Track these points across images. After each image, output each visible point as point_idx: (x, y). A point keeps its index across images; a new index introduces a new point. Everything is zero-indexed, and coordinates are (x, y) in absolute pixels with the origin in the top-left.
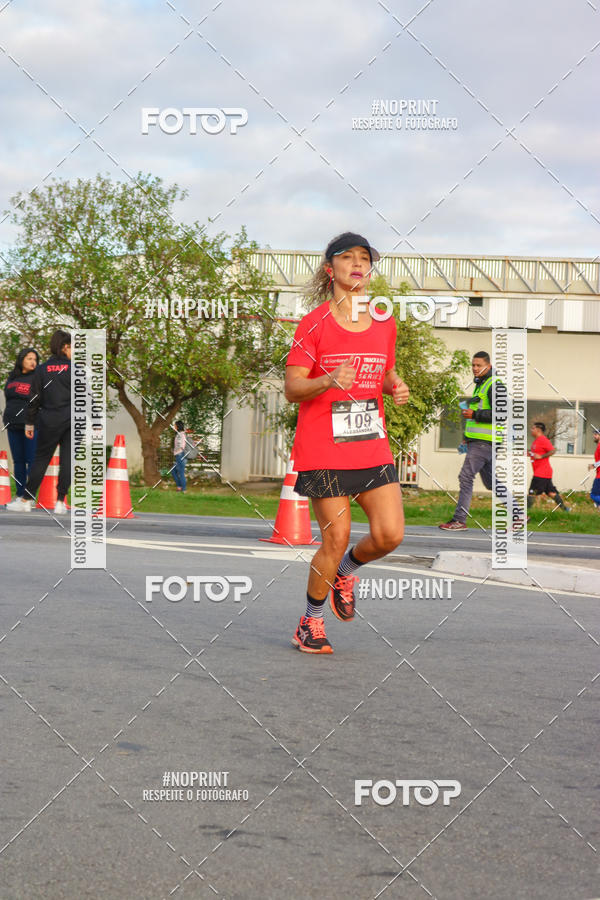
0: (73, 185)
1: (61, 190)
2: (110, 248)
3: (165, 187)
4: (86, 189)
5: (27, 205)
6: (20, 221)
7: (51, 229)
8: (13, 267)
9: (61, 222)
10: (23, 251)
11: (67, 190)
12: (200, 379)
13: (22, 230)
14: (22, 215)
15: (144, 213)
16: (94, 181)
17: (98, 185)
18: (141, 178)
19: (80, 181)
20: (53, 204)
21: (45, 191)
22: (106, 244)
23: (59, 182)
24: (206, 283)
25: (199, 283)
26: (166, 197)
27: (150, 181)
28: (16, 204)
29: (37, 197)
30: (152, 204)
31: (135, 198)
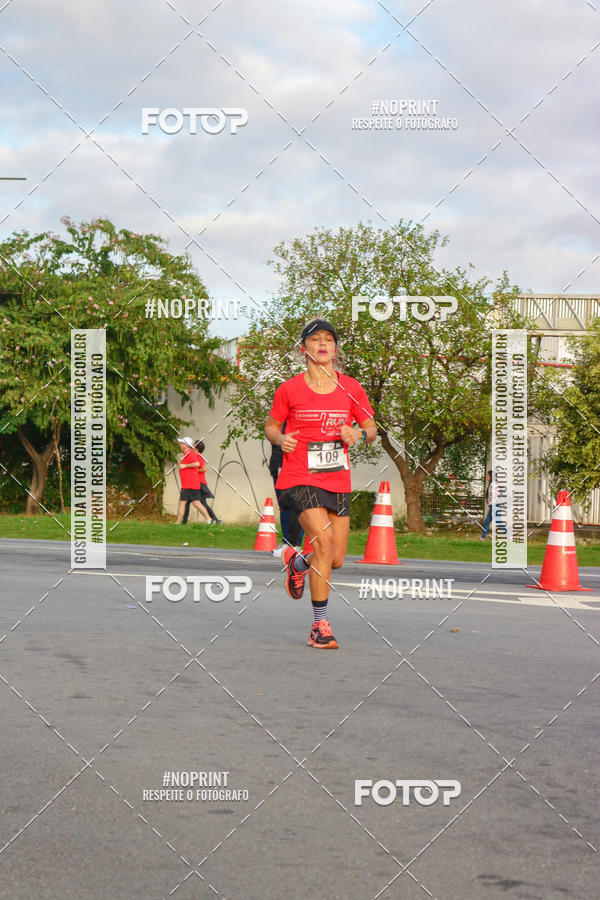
0: (335, 233)
1: (324, 238)
3: (426, 234)
4: (348, 237)
5: (290, 254)
6: (283, 270)
7: (313, 277)
8: (277, 316)
9: (324, 271)
10: (286, 300)
11: (329, 239)
12: (463, 424)
13: (285, 279)
14: (285, 264)
15: (405, 260)
16: (355, 229)
17: (360, 234)
18: (402, 225)
19: (342, 230)
20: (316, 253)
21: (308, 241)
22: (368, 291)
23: (321, 231)
24: (468, 329)
25: (462, 328)
26: (427, 244)
27: (411, 228)
28: (280, 254)
29: (300, 247)
30: (413, 251)
31: (397, 245)
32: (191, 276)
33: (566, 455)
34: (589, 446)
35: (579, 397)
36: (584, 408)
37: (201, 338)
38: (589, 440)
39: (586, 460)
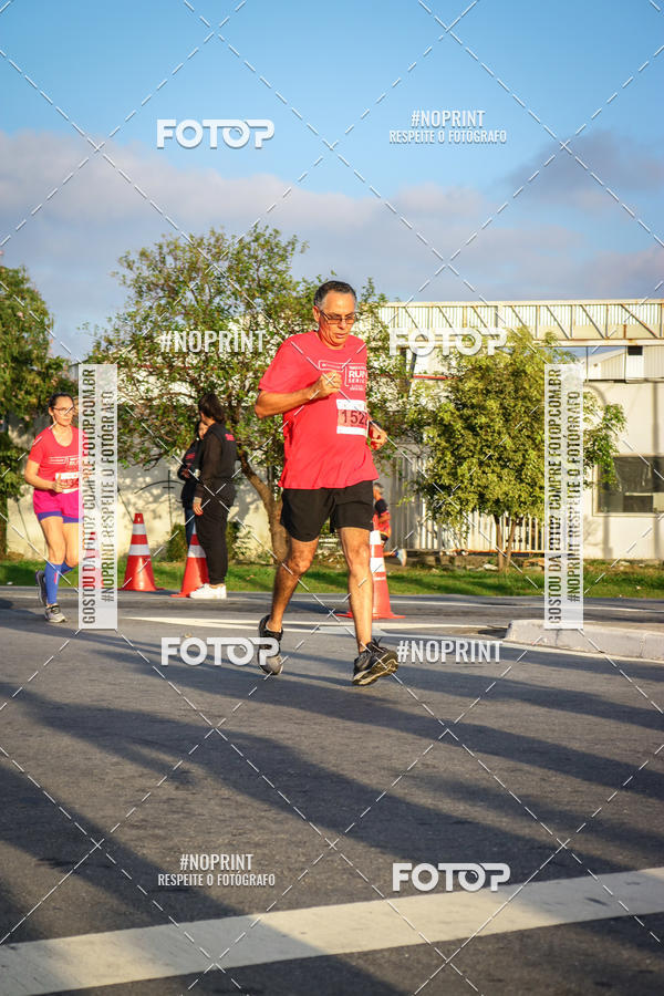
0: (184, 241)
1: (172, 247)
2: (226, 308)
3: (283, 240)
4: (199, 245)
5: (136, 265)
6: (129, 282)
7: (162, 289)
8: (122, 333)
9: (174, 282)
10: (132, 316)
11: (178, 247)
13: (132, 292)
14: (131, 275)
15: (261, 269)
16: (207, 237)
17: (212, 241)
18: (258, 231)
19: (192, 237)
20: (163, 262)
21: (155, 250)
22: (222, 303)
23: (170, 239)
26: (285, 250)
27: (267, 235)
28: (126, 264)
29: (146, 256)
30: (270, 258)
31: (252, 253)
32: (28, 290)
33: (440, 478)
34: (465, 466)
35: (452, 413)
36: (459, 425)
37: (41, 359)
38: (465, 459)
39: (462, 482)
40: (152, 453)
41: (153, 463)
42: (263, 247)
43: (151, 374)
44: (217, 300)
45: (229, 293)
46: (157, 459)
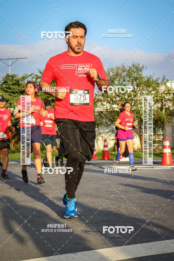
1: (111, 69)
3: (141, 66)
4: (119, 68)
9: (112, 79)
11: (113, 69)
15: (135, 74)
17: (122, 67)
18: (134, 64)
19: (117, 66)
20: (109, 73)
22: (125, 84)
23: (111, 67)
26: (141, 69)
27: (136, 65)
30: (137, 71)
31: (132, 70)
40: (108, 123)
41: (109, 126)
42: (135, 68)
43: (107, 103)
44: (124, 83)
45: (127, 81)
46: (110, 125)
